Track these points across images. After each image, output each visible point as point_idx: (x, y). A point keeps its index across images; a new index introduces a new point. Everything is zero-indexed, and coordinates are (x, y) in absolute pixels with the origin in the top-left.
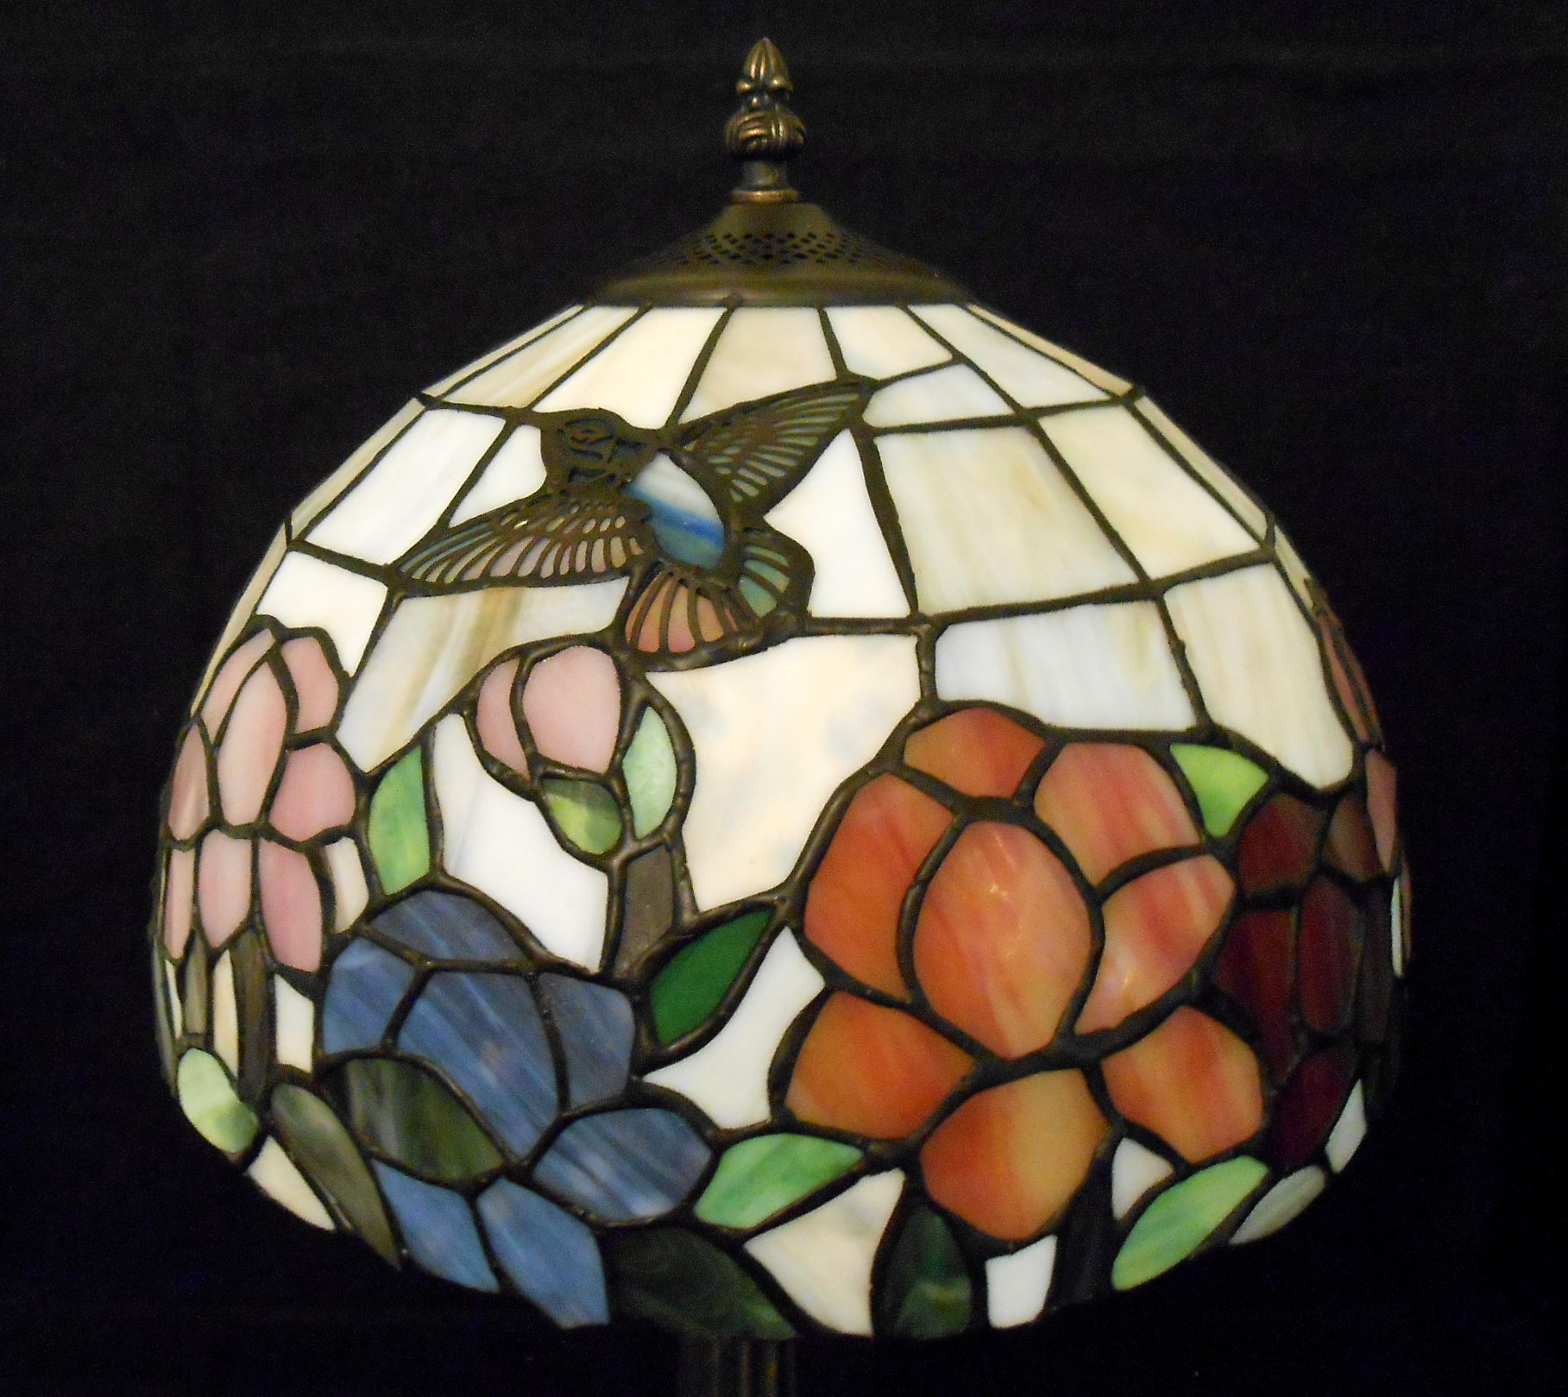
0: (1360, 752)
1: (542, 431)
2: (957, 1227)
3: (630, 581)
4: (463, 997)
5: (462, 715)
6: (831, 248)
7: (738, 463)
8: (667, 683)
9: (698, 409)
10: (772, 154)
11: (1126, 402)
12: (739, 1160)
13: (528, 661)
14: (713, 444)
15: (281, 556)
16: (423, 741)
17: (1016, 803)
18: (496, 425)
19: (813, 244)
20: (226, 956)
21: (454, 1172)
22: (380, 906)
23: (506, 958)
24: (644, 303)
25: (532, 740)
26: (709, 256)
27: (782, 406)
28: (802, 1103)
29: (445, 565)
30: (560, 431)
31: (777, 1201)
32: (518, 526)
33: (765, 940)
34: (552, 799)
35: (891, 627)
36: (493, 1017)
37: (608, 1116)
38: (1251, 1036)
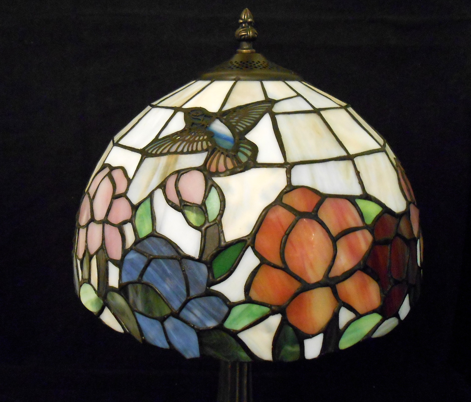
0: (408, 204)
1: (184, 113)
2: (296, 330)
3: (208, 153)
4: (161, 266)
5: (162, 189)
6: (264, 65)
7: (238, 122)
8: (218, 180)
9: (227, 107)
10: (248, 40)
11: (345, 108)
12: (236, 311)
13: (180, 174)
14: (231, 117)
15: (111, 148)
16: (151, 196)
17: (313, 214)
18: (171, 112)
19: (259, 64)
20: (95, 256)
21: (157, 315)
22: (138, 241)
23: (173, 255)
24: (212, 79)
25: (181, 196)
26: (231, 67)
27: (251, 107)
28: (254, 295)
29: (157, 149)
30: (189, 113)
31: (246, 322)
32: (177, 138)
33: (244, 249)
34: (186, 212)
35: (279, 166)
36: (169, 271)
37: (200, 299)
38: (378, 280)
